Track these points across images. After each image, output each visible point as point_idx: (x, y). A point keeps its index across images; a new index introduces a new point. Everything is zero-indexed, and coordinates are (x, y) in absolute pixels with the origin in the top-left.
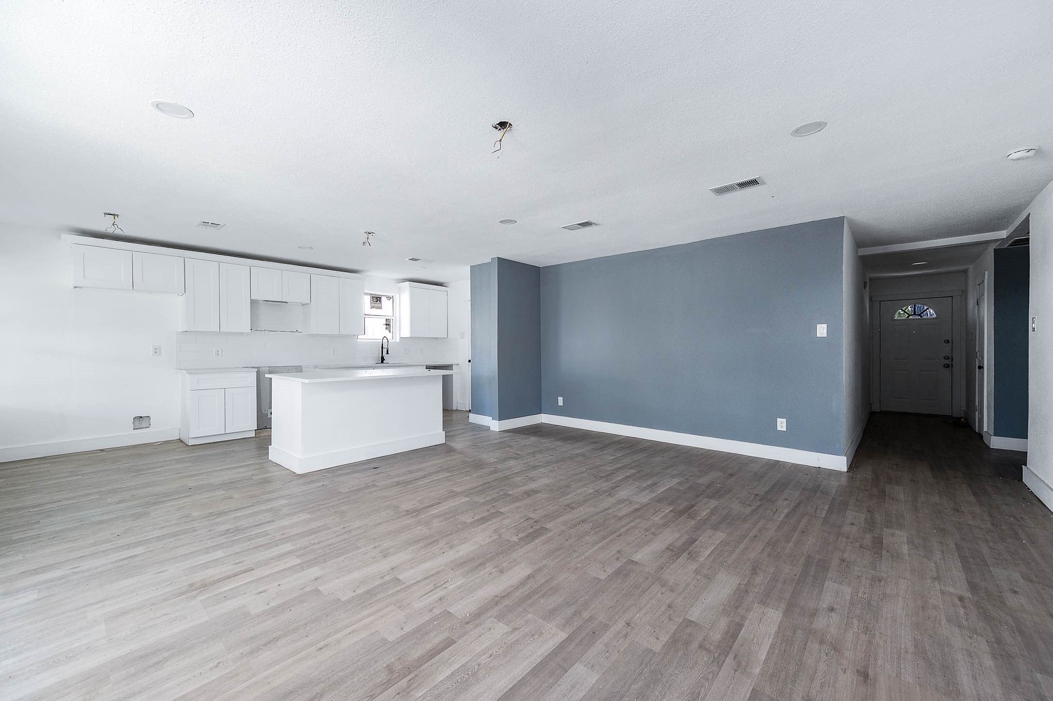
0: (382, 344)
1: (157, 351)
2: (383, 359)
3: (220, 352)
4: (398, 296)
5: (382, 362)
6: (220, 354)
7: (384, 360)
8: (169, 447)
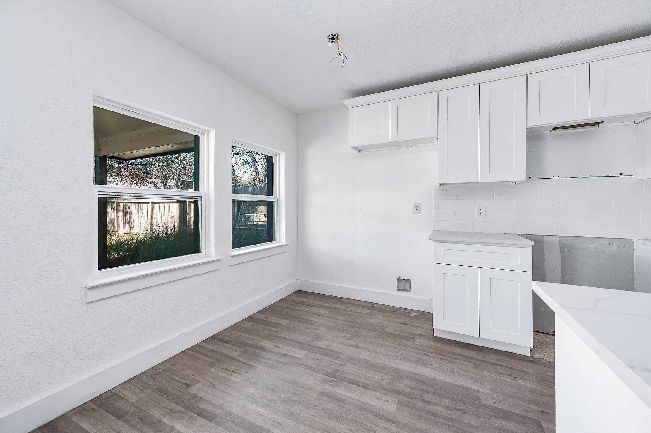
1: (417, 209)
3: (484, 212)
8: (416, 328)
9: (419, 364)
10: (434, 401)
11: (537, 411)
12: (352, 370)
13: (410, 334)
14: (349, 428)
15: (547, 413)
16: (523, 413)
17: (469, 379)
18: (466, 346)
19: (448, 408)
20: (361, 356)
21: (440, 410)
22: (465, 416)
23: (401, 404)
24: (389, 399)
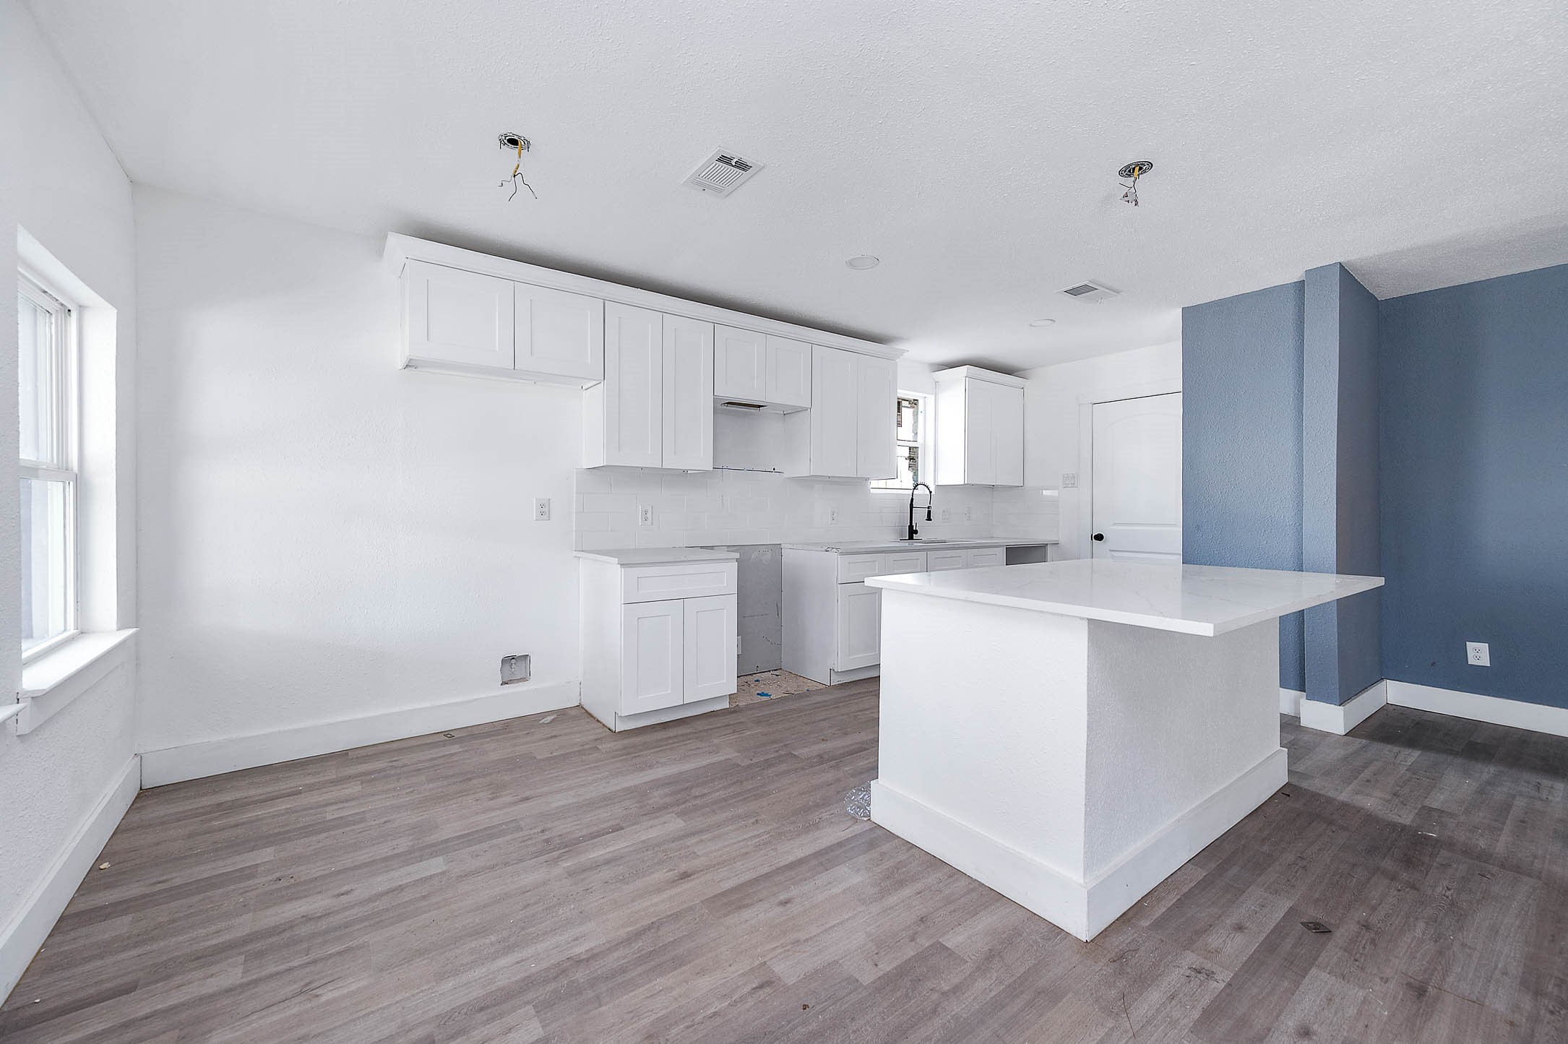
0: (912, 500)
1: (544, 510)
2: (912, 532)
3: (649, 515)
4: (931, 399)
5: (911, 538)
6: (650, 519)
7: (916, 532)
8: (578, 735)
9: (642, 769)
10: (706, 791)
11: (782, 747)
12: (569, 826)
13: (582, 746)
14: (665, 871)
15: (788, 744)
16: (776, 755)
17: (709, 753)
18: (664, 726)
19: (725, 788)
20: (554, 805)
21: (721, 794)
22: (745, 783)
23: (681, 814)
24: (663, 819)
